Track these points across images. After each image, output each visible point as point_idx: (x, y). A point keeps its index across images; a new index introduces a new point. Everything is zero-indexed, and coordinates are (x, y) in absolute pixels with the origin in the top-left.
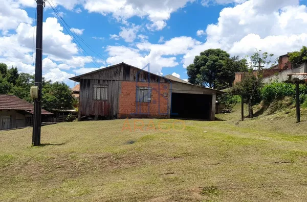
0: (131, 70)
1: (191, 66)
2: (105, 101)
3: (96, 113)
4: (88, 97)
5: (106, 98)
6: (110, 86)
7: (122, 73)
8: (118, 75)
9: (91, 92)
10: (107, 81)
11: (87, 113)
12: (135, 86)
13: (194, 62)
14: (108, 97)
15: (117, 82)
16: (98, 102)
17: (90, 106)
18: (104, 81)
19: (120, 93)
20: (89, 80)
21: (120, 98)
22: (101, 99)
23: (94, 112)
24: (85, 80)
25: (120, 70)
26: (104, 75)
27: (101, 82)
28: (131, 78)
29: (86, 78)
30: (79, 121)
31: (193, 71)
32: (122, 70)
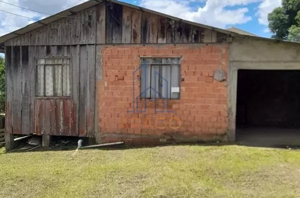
0: (125, 15)
1: (277, 12)
2: (65, 99)
3: (46, 131)
4: (26, 91)
5: (69, 92)
6: (76, 61)
7: (104, 23)
8: (92, 30)
9: (33, 77)
10: (68, 46)
11: (26, 131)
12: (136, 58)
13: (283, 4)
14: (72, 89)
15: (91, 50)
16: (48, 102)
17: (31, 112)
18: (59, 48)
19: (100, 77)
20: (26, 48)
21: (101, 90)
22: (55, 94)
23: (40, 128)
24: (17, 48)
25: (98, 16)
26: (59, 33)
27: (54, 51)
28: (127, 36)
29: (19, 43)
30: (8, 151)
31: (282, 21)
32: (103, 17)
